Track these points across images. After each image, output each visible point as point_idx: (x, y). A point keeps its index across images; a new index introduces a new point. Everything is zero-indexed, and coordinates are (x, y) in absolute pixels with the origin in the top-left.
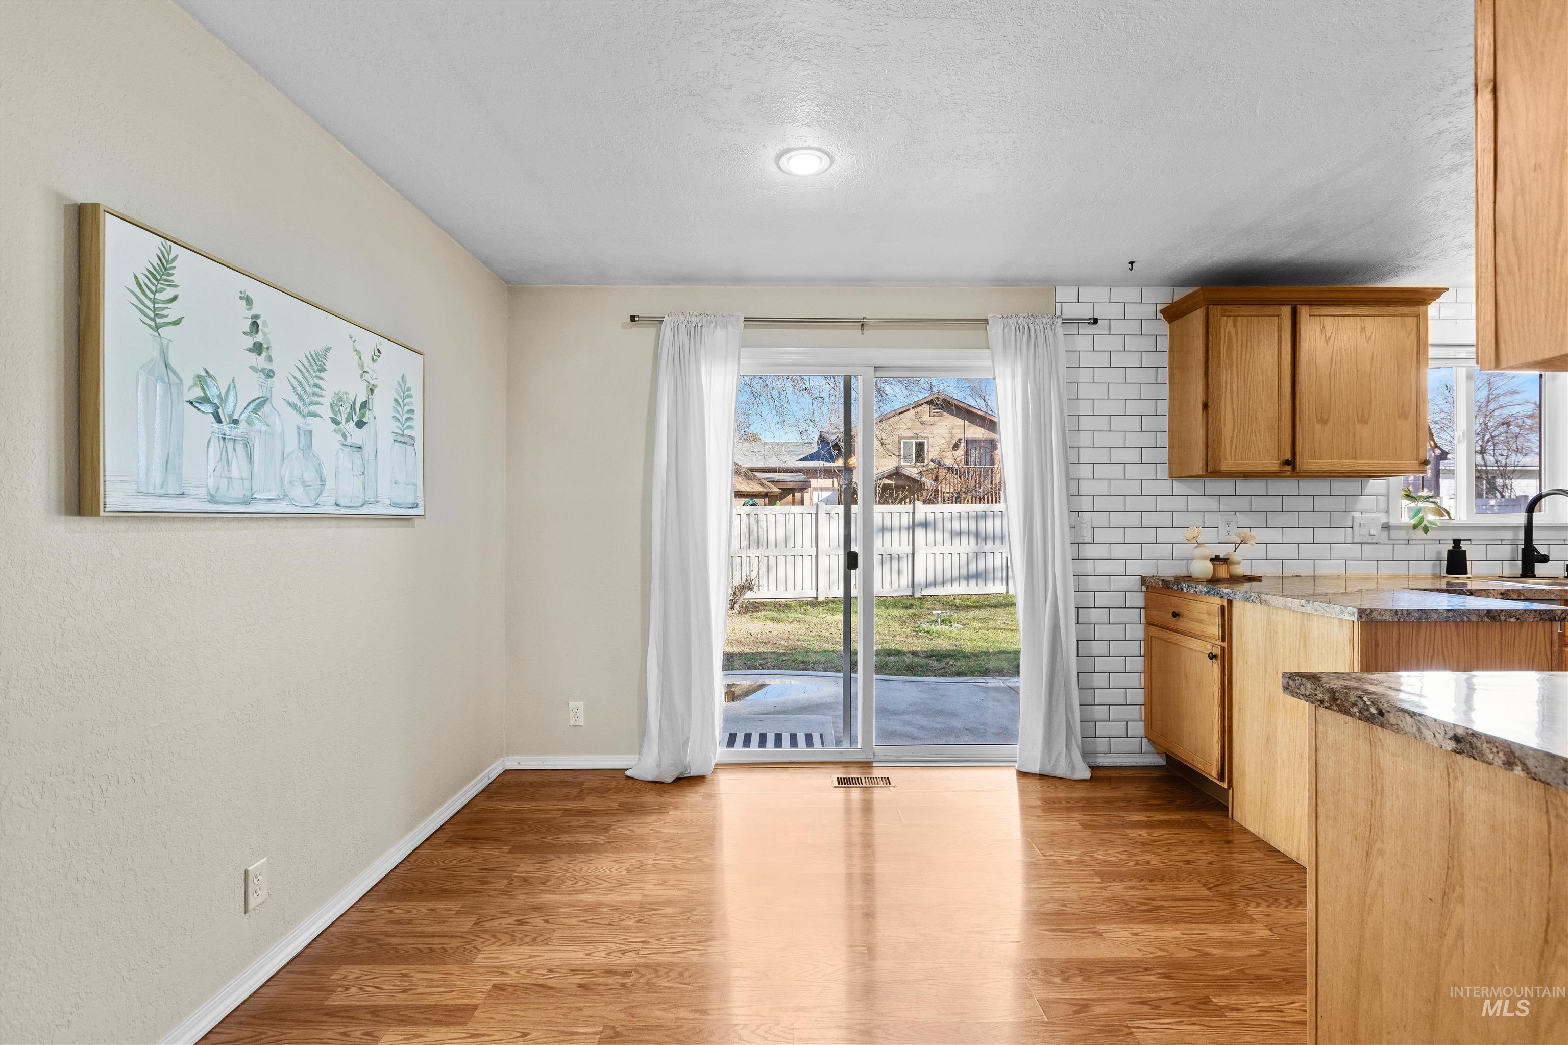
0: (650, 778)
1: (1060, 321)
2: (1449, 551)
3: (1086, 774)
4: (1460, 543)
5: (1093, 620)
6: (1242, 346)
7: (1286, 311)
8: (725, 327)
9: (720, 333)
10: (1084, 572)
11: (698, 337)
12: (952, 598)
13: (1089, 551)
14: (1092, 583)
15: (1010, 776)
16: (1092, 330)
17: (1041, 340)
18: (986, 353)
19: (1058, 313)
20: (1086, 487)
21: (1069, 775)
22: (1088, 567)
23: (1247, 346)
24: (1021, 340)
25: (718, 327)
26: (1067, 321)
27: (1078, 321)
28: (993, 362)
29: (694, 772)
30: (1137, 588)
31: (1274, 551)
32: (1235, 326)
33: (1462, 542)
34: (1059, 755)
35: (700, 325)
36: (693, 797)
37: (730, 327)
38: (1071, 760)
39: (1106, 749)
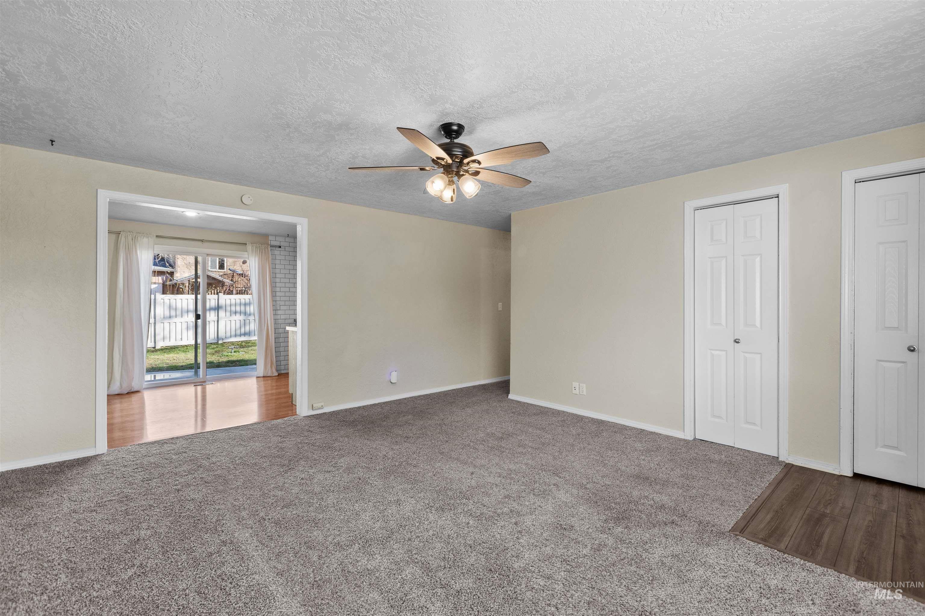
0: (117, 393)
1: (269, 246)
3: (277, 374)
5: (280, 332)
8: (148, 238)
9: (145, 240)
10: (277, 318)
11: (136, 240)
12: (241, 342)
13: (279, 312)
14: (280, 321)
15: (254, 380)
16: (280, 249)
17: (264, 251)
18: (246, 253)
19: (269, 243)
20: (278, 294)
21: (271, 375)
22: (279, 317)
24: (257, 251)
25: (145, 238)
26: (272, 246)
27: (275, 246)
28: (248, 255)
29: (135, 389)
30: (293, 322)
34: (269, 369)
35: (137, 236)
36: (135, 398)
37: (150, 238)
38: (272, 371)
39: (284, 368)
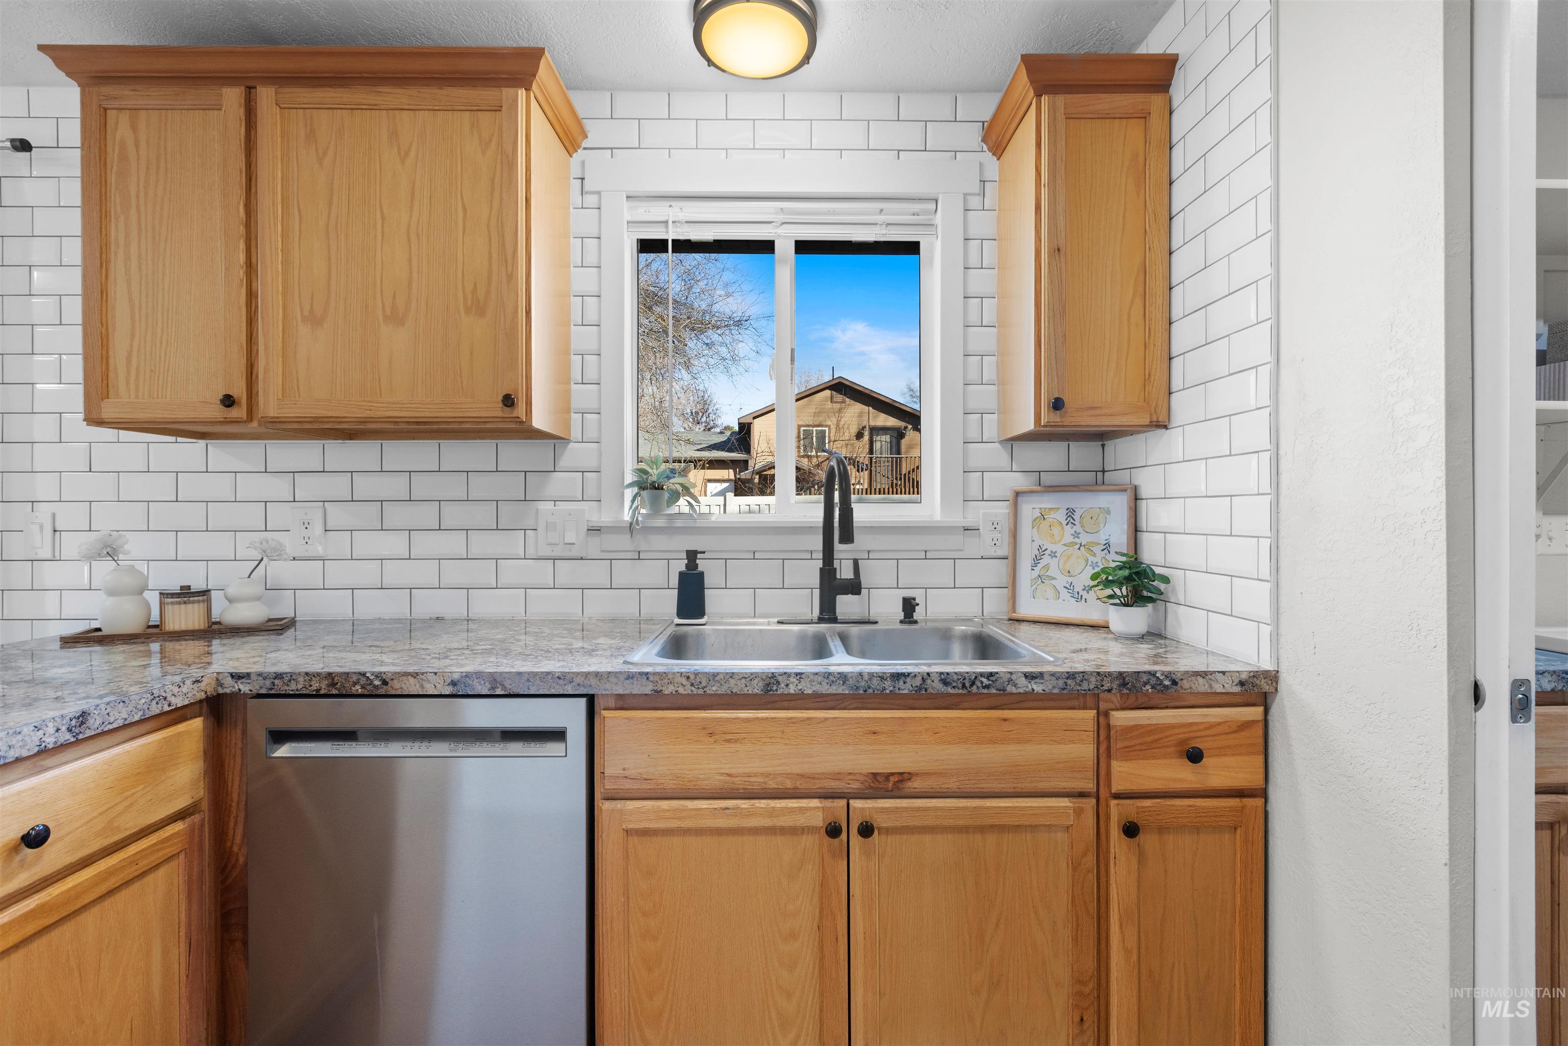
2: (681, 574)
4: (696, 558)
6: (148, 169)
7: (232, 96)
23: (158, 168)
31: (395, 573)
32: (134, 128)
33: (699, 556)
